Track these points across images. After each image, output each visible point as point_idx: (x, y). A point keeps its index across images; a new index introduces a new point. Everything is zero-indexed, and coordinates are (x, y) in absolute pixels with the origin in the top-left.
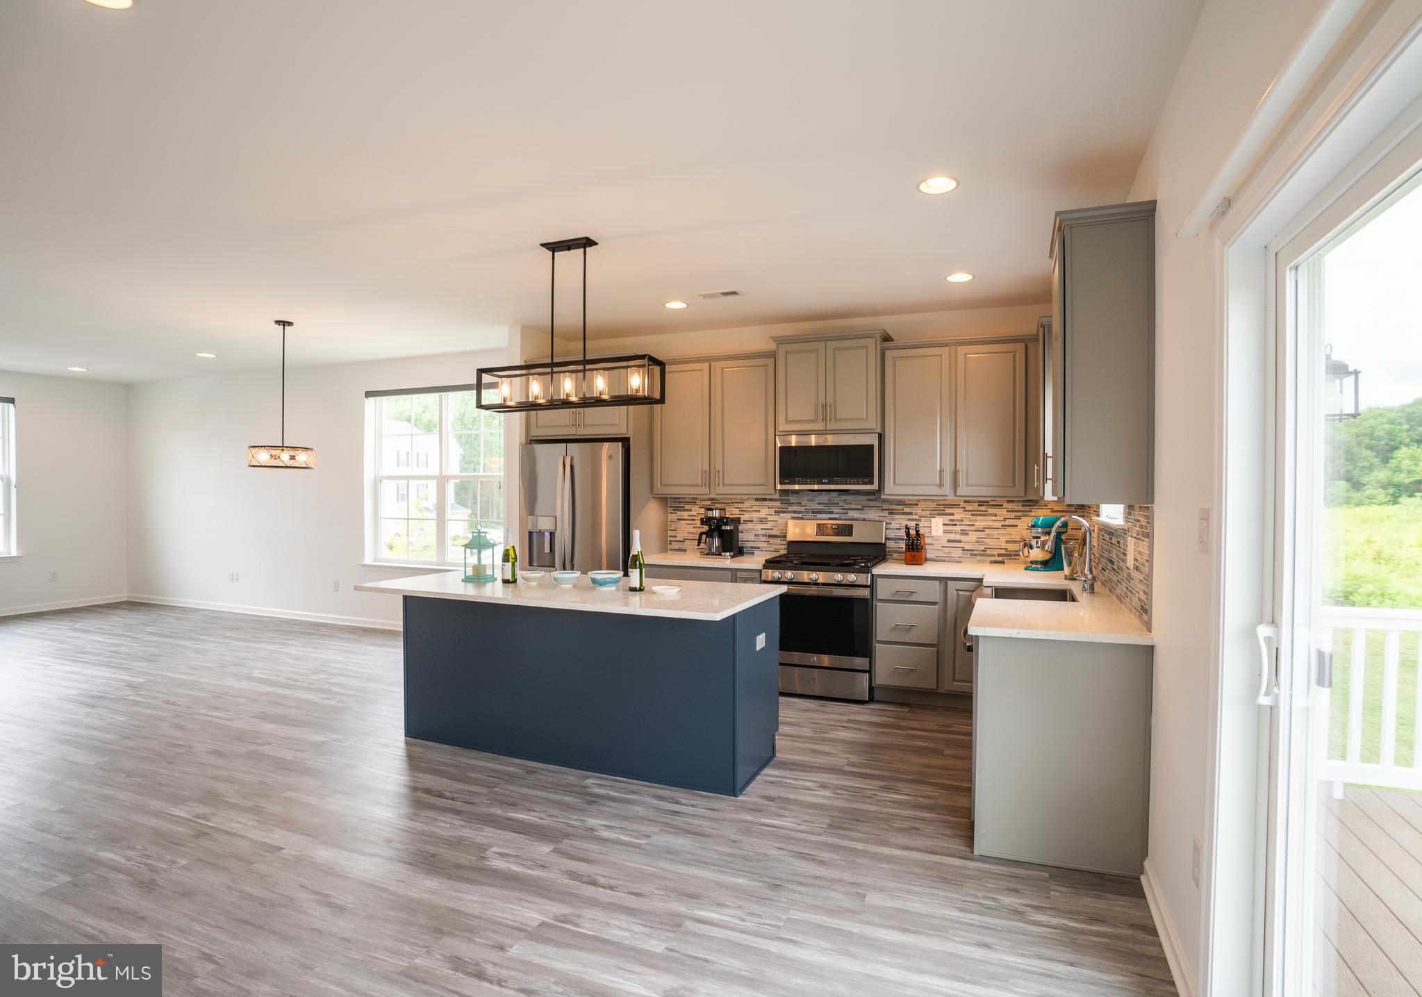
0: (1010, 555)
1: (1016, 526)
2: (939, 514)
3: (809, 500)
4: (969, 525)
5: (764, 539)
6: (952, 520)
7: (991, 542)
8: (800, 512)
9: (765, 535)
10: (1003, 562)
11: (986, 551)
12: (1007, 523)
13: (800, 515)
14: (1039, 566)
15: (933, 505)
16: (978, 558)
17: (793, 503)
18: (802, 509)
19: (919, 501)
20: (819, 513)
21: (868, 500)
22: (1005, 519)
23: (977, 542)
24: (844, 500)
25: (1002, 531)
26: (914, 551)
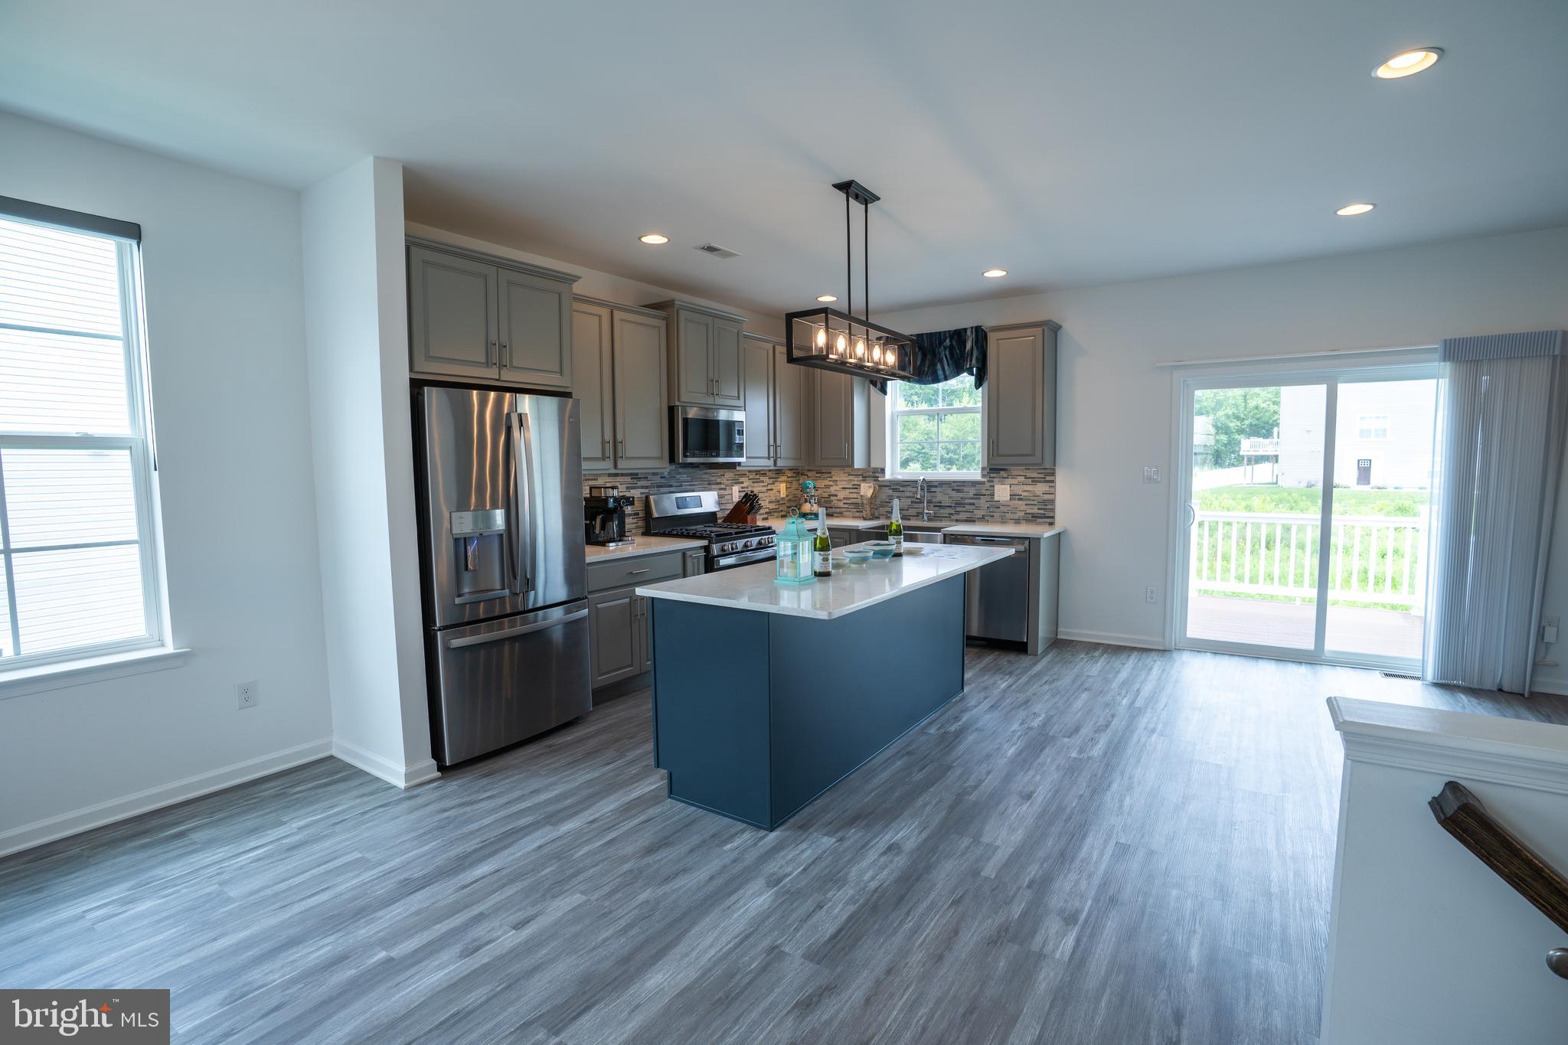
6: (743, 487)
8: (647, 487)
13: (647, 491)
18: (648, 483)
20: (662, 486)
26: (752, 514)
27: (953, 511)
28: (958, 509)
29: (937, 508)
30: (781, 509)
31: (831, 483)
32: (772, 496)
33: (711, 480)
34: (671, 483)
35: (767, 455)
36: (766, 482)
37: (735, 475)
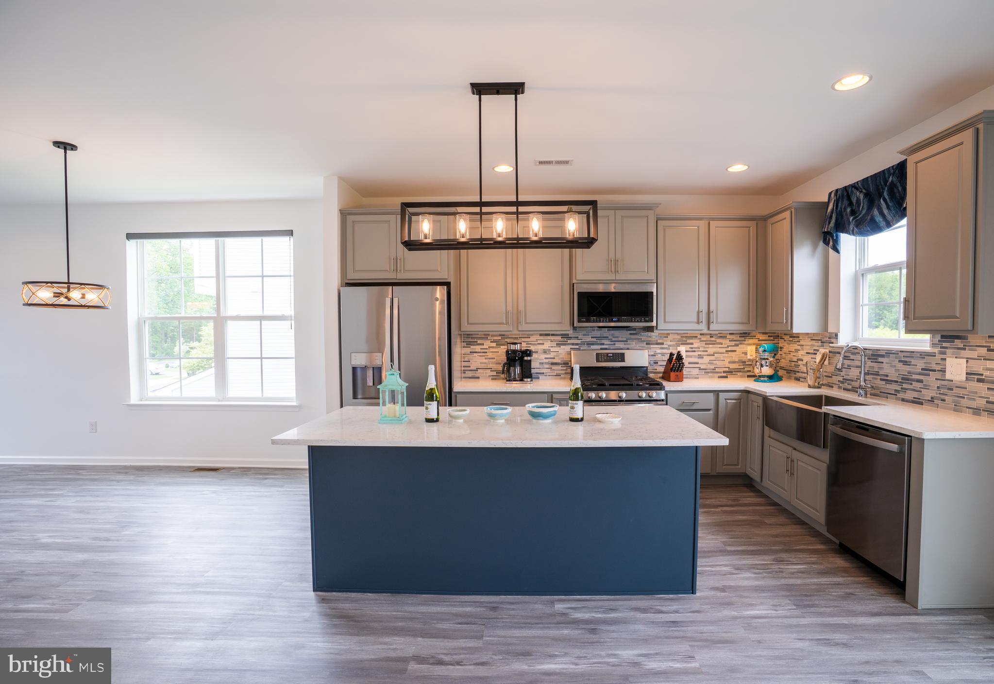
0: (732, 372)
1: (735, 351)
2: (682, 344)
3: (584, 335)
4: (703, 351)
5: (547, 366)
6: (692, 348)
7: (719, 363)
8: (577, 344)
9: (548, 363)
10: (726, 377)
11: (715, 369)
12: (730, 349)
13: (577, 347)
15: (679, 337)
16: (710, 374)
17: (571, 337)
18: (579, 341)
19: (668, 334)
20: (593, 344)
21: (630, 334)
22: (728, 347)
23: (709, 363)
24: (613, 335)
25: (726, 355)
26: (677, 371)
30: (746, 369)
32: (735, 357)
33: (650, 341)
34: (603, 341)
35: (696, 320)
36: (725, 344)
37: (681, 337)
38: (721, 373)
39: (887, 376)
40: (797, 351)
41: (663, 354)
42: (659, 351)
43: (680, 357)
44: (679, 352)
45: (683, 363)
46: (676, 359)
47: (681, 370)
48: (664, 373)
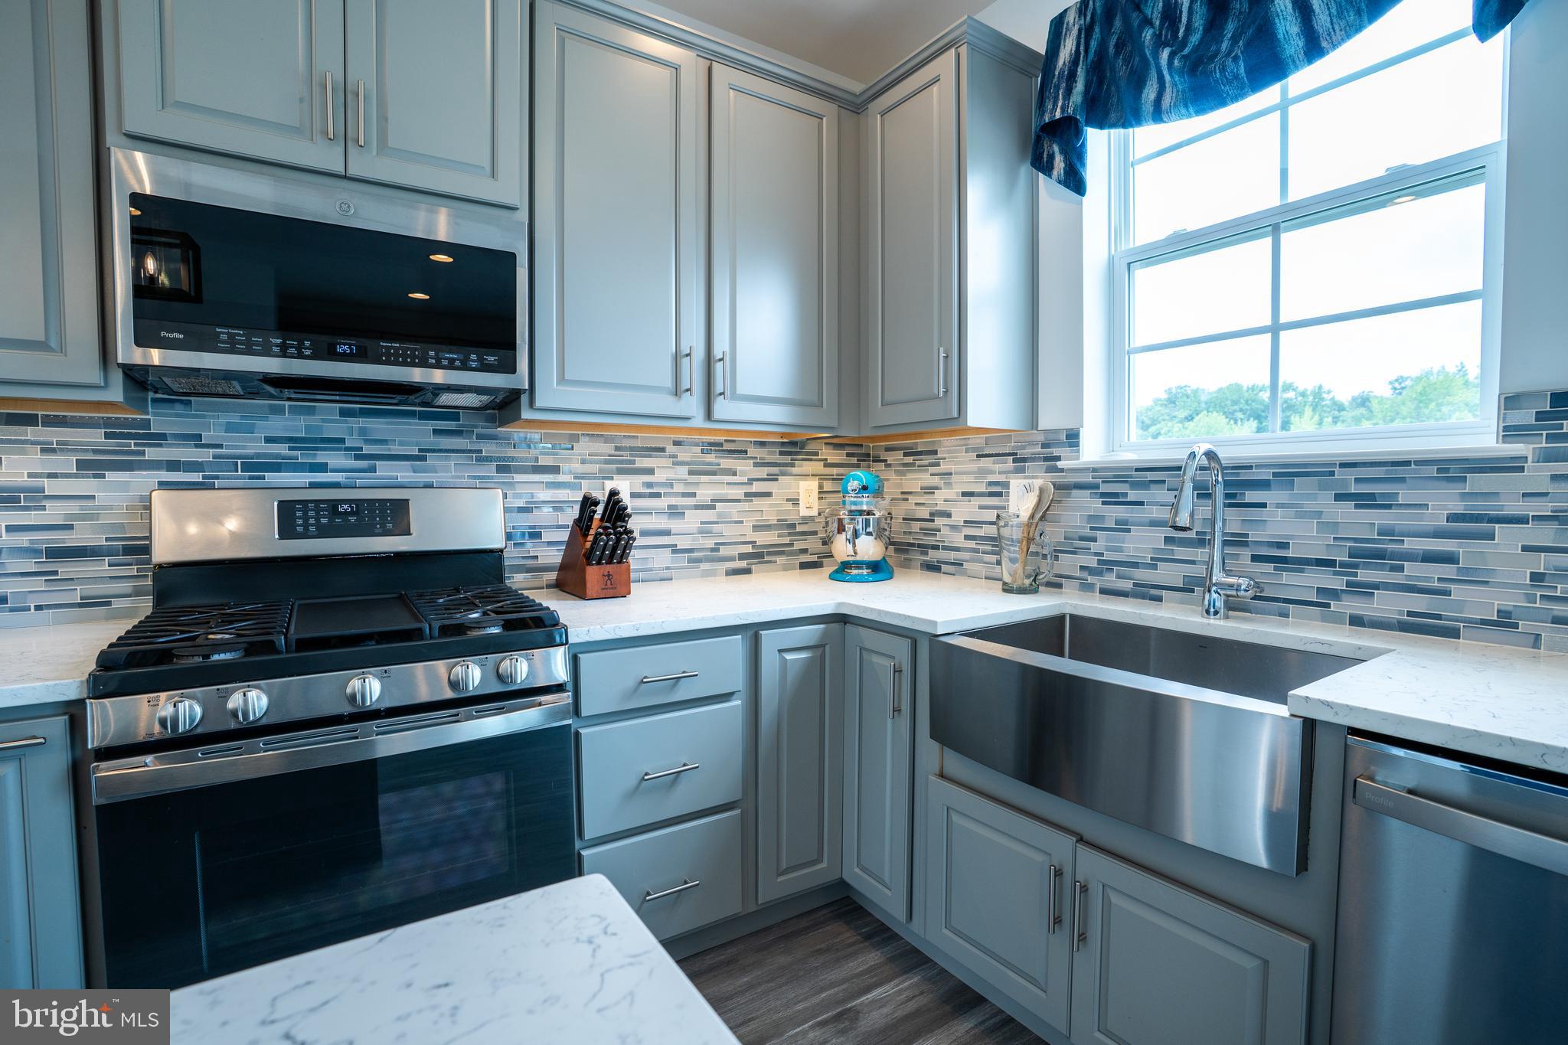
0: (759, 555)
1: (768, 494)
2: (621, 471)
3: (230, 428)
4: (684, 495)
6: (649, 485)
7: (729, 532)
8: (197, 466)
10: (747, 571)
11: (717, 550)
12: (756, 487)
13: (197, 477)
14: (865, 572)
15: (609, 450)
16: (704, 566)
17: (163, 436)
18: (206, 455)
20: (276, 468)
21: (436, 432)
22: (751, 481)
23: (701, 532)
24: (363, 431)
25: (746, 506)
26: (609, 562)
27: (1338, 583)
28: (1364, 575)
29: (1269, 567)
30: (798, 546)
31: (936, 480)
32: (769, 510)
33: (513, 459)
34: (321, 457)
35: (669, 383)
36: (743, 474)
37: (617, 449)
38: (731, 559)
39: (1284, 546)
40: (930, 490)
41: (558, 506)
42: (544, 495)
43: (616, 511)
44: (613, 493)
45: (628, 532)
46: (602, 520)
47: (624, 555)
48: (563, 567)
